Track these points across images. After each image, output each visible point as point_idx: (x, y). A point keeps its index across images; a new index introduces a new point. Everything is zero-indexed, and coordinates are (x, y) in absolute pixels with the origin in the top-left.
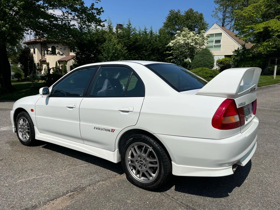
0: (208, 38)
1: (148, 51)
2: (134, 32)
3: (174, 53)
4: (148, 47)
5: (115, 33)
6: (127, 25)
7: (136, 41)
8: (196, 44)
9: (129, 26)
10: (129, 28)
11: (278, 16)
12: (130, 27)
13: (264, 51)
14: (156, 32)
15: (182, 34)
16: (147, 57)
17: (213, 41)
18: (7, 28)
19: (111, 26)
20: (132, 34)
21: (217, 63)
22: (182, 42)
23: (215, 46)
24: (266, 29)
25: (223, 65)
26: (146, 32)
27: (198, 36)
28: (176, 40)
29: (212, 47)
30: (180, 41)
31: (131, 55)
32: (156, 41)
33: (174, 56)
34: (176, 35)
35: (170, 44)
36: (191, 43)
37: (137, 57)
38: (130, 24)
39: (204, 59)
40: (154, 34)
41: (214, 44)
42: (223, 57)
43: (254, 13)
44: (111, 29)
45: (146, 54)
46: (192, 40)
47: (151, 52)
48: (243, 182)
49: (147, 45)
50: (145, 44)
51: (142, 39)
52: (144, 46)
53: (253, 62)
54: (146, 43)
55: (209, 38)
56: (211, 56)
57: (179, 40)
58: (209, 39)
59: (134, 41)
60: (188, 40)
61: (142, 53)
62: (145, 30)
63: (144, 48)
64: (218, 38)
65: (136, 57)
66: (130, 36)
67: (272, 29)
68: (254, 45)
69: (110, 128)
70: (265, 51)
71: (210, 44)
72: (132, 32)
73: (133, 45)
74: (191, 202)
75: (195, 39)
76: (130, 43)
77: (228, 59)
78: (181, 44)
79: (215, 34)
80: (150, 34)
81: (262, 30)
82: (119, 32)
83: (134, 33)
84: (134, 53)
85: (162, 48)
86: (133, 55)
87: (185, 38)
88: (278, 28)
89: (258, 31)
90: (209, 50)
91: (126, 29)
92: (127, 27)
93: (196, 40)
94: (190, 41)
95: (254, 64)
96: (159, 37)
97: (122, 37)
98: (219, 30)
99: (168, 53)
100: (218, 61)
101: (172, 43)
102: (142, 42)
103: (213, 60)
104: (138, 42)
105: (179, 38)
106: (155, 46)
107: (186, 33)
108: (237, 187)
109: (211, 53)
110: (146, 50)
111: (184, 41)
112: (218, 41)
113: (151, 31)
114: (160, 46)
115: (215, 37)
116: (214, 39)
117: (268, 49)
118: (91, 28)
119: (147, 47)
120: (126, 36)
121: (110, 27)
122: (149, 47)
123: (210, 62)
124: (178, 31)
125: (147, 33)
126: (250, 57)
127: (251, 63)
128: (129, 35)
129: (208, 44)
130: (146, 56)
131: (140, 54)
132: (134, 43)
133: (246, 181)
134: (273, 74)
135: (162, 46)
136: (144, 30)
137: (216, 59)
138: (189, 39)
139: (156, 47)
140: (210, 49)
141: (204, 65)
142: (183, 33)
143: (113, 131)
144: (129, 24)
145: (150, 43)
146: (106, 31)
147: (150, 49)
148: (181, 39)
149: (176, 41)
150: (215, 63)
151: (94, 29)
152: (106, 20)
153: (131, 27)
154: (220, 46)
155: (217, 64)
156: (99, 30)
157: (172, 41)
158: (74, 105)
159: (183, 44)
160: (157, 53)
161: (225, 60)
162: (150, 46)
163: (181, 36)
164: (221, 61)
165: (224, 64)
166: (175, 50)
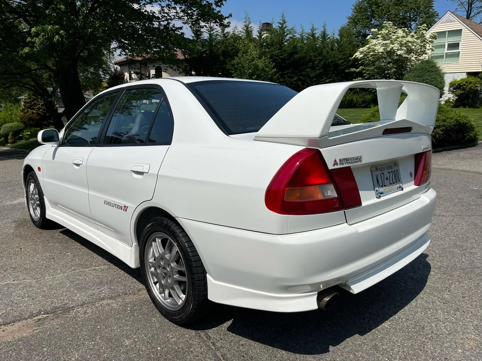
0: (434, 40)
1: (316, 69)
2: (291, 36)
3: (365, 71)
4: (316, 63)
5: (257, 38)
6: (280, 23)
7: (295, 50)
8: (409, 51)
9: (282, 25)
10: (282, 28)
12: (284, 26)
14: (333, 33)
15: (380, 34)
16: (315, 79)
17: (443, 46)
18: (61, 36)
19: (249, 26)
20: (288, 40)
21: (450, 87)
22: (381, 50)
23: (448, 56)
25: (462, 92)
26: (313, 35)
27: (412, 36)
28: (368, 46)
29: (441, 57)
30: (376, 48)
31: (284, 78)
32: (332, 50)
33: (366, 76)
34: (368, 37)
35: (358, 55)
36: (398, 50)
37: (295, 81)
38: (284, 20)
40: (329, 38)
41: (446, 51)
42: (464, 76)
44: (249, 33)
45: (312, 75)
46: (401, 45)
47: (322, 71)
48: (378, 326)
49: (315, 57)
50: (311, 56)
51: (306, 48)
52: (310, 60)
54: (312, 54)
55: (436, 39)
56: (438, 75)
57: (375, 45)
58: (437, 42)
59: (290, 51)
60: (392, 46)
61: (304, 73)
62: (313, 30)
63: (309, 64)
64: (453, 40)
65: (293, 80)
66: (283, 44)
71: (438, 52)
72: (288, 36)
73: (288, 59)
74: (244, 357)
75: (406, 43)
76: (283, 55)
77: (472, 79)
78: (379, 53)
79: (449, 31)
80: (322, 38)
82: (263, 37)
83: (290, 38)
84: (290, 73)
85: (343, 62)
86: (288, 77)
87: (385, 42)
90: (434, 63)
91: (277, 31)
92: (279, 27)
93: (410, 44)
94: (396, 46)
96: (338, 42)
97: (268, 44)
98: (457, 25)
99: (354, 72)
100: (452, 85)
101: (361, 53)
102: (306, 53)
104: (297, 53)
105: (374, 42)
106: (330, 60)
107: (389, 31)
108: (357, 336)
109: (439, 67)
110: (313, 68)
111: (383, 48)
112: (455, 46)
113: (324, 33)
114: (340, 59)
115: (448, 36)
116: (447, 41)
118: (214, 31)
119: (315, 61)
120: (276, 44)
121: (247, 29)
122: (319, 62)
124: (373, 30)
125: (317, 36)
128: (282, 41)
129: (433, 52)
130: (313, 77)
131: (302, 75)
132: (291, 54)
133: (386, 324)
135: (345, 59)
136: (310, 31)
137: (448, 79)
138: (395, 42)
139: (331, 62)
140: (436, 61)
142: (383, 32)
143: (126, 208)
144: (282, 22)
145: (320, 54)
146: (240, 35)
147: (320, 65)
148: (379, 43)
149: (369, 48)
150: (446, 88)
151: (220, 34)
152: (231, 15)
153: (285, 28)
154: (458, 55)
155: (449, 90)
156: (228, 36)
157: (361, 49)
158: (81, 161)
159: (382, 52)
160: (333, 73)
161: (467, 82)
162: (321, 60)
163: (378, 37)
164: (459, 84)
165: (464, 89)
166: (368, 65)
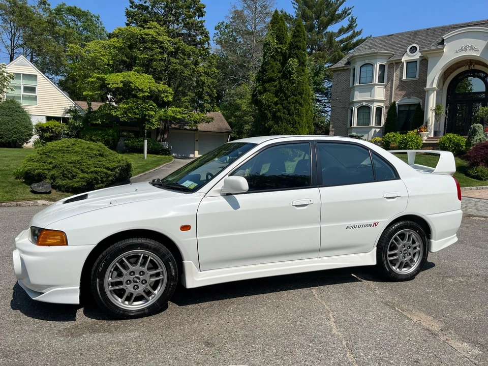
0: (11, 80)
11: (136, 68)
13: (122, 117)
17: (20, 88)
21: (36, 128)
23: (25, 98)
24: (126, 84)
25: (51, 134)
29: (19, 98)
39: (13, 119)
41: (22, 92)
42: (44, 121)
43: (104, 55)
53: (103, 133)
55: (13, 79)
56: (25, 116)
58: (13, 82)
64: (30, 83)
67: (135, 86)
68: (101, 106)
69: (372, 222)
70: (125, 117)
71: (16, 93)
77: (52, 123)
79: (23, 74)
81: (121, 85)
88: (143, 86)
89: (115, 86)
90: (18, 104)
95: (106, 135)
98: (32, 70)
100: (37, 125)
103: (31, 124)
109: (23, 109)
112: (33, 89)
115: (23, 79)
116: (23, 83)
117: (130, 115)
123: (27, 127)
126: (99, 124)
127: (101, 134)
129: (12, 92)
134: (142, 151)
137: (35, 121)
141: (14, 132)
143: (376, 224)
154: (35, 98)
158: (310, 201)
161: (55, 126)
165: (52, 132)
